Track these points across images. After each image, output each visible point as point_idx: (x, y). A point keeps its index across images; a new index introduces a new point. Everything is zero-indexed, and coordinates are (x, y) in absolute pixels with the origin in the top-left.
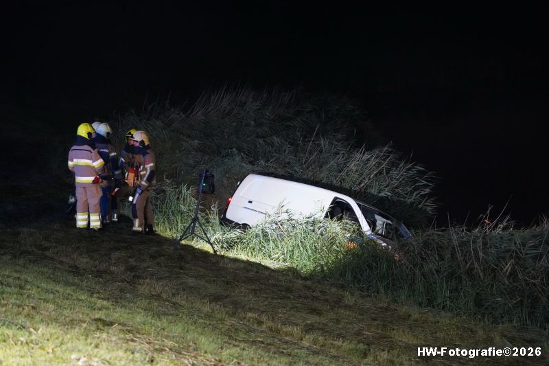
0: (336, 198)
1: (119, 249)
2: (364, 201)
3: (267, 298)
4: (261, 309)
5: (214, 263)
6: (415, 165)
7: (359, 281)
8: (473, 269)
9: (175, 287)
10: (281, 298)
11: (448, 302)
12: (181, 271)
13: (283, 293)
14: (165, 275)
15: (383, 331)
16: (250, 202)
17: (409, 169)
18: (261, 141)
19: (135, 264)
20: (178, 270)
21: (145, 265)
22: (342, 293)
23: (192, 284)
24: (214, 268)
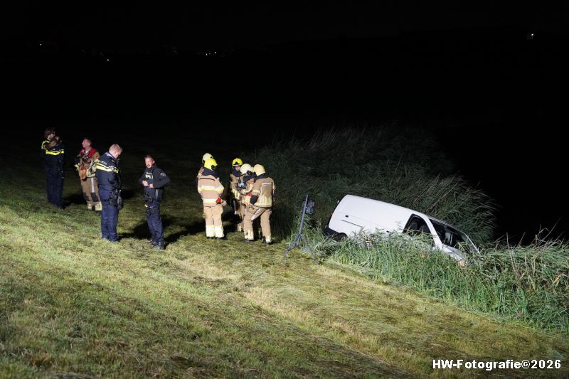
0: (413, 215)
1: (240, 258)
2: (437, 217)
3: (352, 306)
4: (346, 317)
5: (313, 271)
6: (479, 191)
7: (430, 286)
8: (526, 280)
9: (278, 295)
10: (363, 306)
11: (504, 307)
12: (285, 279)
13: (366, 301)
14: (272, 283)
15: (448, 341)
16: (347, 216)
17: (474, 194)
18: (358, 167)
19: (249, 272)
20: (282, 277)
21: (257, 273)
22: (415, 300)
23: (291, 292)
24: (312, 275)
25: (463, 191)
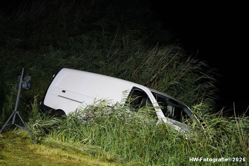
0: (134, 88)
2: (157, 89)
5: (32, 151)
6: (199, 61)
16: (64, 91)
17: (194, 64)
18: (72, 39)
25: (182, 60)
